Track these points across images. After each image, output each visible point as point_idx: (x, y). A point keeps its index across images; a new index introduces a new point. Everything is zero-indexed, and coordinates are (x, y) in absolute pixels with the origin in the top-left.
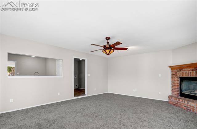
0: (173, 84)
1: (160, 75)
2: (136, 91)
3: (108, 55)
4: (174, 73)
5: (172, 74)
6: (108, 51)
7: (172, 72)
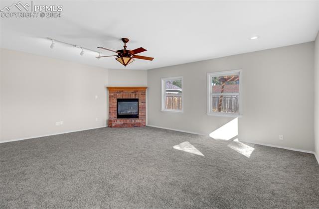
0: (111, 106)
1: (96, 97)
2: (61, 124)
3: (125, 65)
4: (112, 95)
5: (110, 96)
6: (126, 59)
7: (110, 93)
